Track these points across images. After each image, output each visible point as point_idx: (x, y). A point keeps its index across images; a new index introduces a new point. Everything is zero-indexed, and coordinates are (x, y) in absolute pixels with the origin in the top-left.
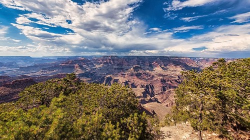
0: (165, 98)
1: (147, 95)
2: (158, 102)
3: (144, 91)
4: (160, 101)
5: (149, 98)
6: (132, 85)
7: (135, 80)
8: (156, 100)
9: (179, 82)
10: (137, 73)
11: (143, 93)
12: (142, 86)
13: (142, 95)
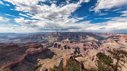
0: (86, 54)
1: (77, 53)
2: (83, 57)
3: (75, 50)
4: (84, 56)
5: (77, 54)
6: (68, 47)
7: (69, 45)
8: (81, 56)
9: (93, 46)
10: (70, 41)
11: (74, 52)
12: (74, 48)
13: (74, 53)
